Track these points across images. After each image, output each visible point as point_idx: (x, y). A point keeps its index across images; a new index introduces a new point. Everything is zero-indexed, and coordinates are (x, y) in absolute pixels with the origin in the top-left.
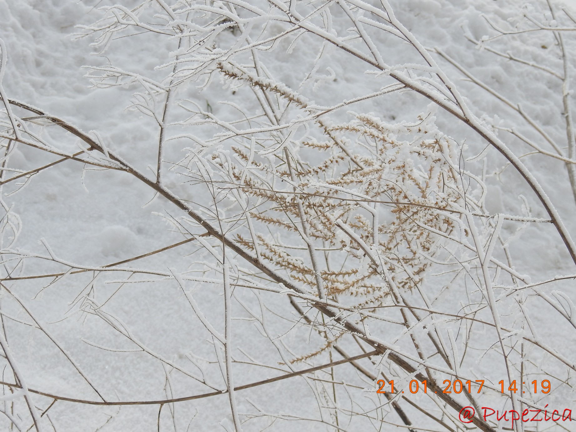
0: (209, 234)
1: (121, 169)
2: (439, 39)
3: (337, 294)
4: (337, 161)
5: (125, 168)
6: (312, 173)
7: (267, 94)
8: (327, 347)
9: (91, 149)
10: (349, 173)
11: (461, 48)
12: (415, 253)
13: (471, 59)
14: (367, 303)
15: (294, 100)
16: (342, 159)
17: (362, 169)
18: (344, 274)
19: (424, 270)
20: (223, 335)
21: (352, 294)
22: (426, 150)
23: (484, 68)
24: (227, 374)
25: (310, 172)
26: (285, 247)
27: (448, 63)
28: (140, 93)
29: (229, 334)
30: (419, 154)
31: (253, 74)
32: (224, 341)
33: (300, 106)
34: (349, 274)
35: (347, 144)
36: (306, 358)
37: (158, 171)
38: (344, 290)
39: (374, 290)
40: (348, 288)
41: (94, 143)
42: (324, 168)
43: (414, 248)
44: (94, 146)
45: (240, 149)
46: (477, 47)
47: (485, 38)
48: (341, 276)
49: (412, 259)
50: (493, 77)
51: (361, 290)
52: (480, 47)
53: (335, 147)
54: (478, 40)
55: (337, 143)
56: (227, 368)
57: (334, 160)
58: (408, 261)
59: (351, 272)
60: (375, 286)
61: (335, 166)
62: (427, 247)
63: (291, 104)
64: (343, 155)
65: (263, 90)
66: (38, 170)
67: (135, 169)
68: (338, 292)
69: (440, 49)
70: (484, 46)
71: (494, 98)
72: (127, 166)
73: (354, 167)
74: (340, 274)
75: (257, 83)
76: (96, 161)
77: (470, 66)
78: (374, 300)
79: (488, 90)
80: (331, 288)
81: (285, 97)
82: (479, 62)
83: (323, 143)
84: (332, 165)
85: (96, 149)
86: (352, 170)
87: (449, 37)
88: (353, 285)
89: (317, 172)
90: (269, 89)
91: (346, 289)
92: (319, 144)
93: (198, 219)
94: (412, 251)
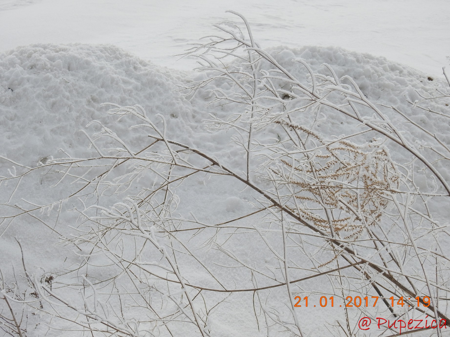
0: (275, 205)
1: (229, 174)
2: (394, 102)
3: (338, 231)
4: (334, 164)
5: (231, 174)
6: (322, 170)
7: (296, 131)
8: (335, 258)
9: (214, 164)
10: (340, 169)
11: (405, 106)
12: (377, 208)
13: (410, 112)
14: (354, 234)
15: (310, 133)
16: (336, 162)
17: (347, 167)
18: (341, 221)
19: (381, 215)
20: (283, 257)
21: (345, 230)
22: (378, 155)
23: (417, 116)
24: (286, 277)
25: (321, 170)
26: (310, 209)
27: (398, 114)
28: (235, 135)
29: (286, 257)
30: (376, 158)
31: (288, 121)
32: (284, 260)
33: (314, 137)
34: (343, 220)
35: (338, 155)
36: (325, 264)
37: (248, 174)
38: (342, 229)
39: (356, 227)
40: (344, 227)
41: (215, 161)
42: (328, 167)
43: (376, 205)
44: (215, 163)
45: (285, 160)
46: (413, 106)
47: (416, 101)
48: (339, 222)
49: (376, 211)
50: (421, 121)
51: (350, 228)
52: (414, 106)
53: (332, 157)
54: (413, 102)
55: (333, 155)
56: (286, 274)
57: (333, 163)
58: (374, 211)
59: (344, 219)
60: (357, 225)
61: (333, 166)
62: (382, 203)
63: (309, 136)
64: (337, 160)
65: (294, 129)
66: (187, 176)
67: (236, 174)
68: (339, 230)
69: (394, 107)
70: (416, 105)
71: (422, 131)
72: (232, 173)
73: (342, 166)
74: (339, 221)
75: (291, 126)
76: (216, 172)
77: (409, 115)
78: (357, 233)
79: (419, 127)
80: (335, 228)
81: (306, 132)
82: (414, 113)
83: (325, 155)
84: (331, 166)
85: (216, 164)
86: (341, 167)
87: (399, 101)
88: (346, 226)
89: (324, 170)
90: (297, 129)
91: (342, 228)
92: (323, 156)
93: (269, 198)
94: (375, 206)
